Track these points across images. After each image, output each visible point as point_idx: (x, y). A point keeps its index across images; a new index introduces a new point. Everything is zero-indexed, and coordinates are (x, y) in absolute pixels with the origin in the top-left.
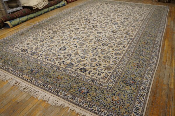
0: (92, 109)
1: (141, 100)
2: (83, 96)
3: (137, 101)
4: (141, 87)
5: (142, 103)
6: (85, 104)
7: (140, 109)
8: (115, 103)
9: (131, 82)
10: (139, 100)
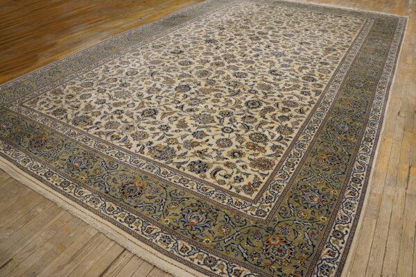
1: (338, 248)
2: (194, 235)
3: (327, 247)
4: (339, 212)
5: (339, 253)
6: (196, 255)
7: (333, 269)
8: (271, 250)
9: (316, 200)
10: (331, 246)
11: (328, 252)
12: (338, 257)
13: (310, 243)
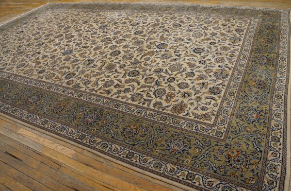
0: (193, 181)
1: (278, 149)
2: (177, 158)
3: (270, 150)
4: (272, 122)
5: (280, 154)
6: (180, 174)
7: (278, 166)
8: (233, 162)
9: (255, 116)
10: (273, 149)
11: (272, 154)
12: (280, 156)
13: (258, 150)
